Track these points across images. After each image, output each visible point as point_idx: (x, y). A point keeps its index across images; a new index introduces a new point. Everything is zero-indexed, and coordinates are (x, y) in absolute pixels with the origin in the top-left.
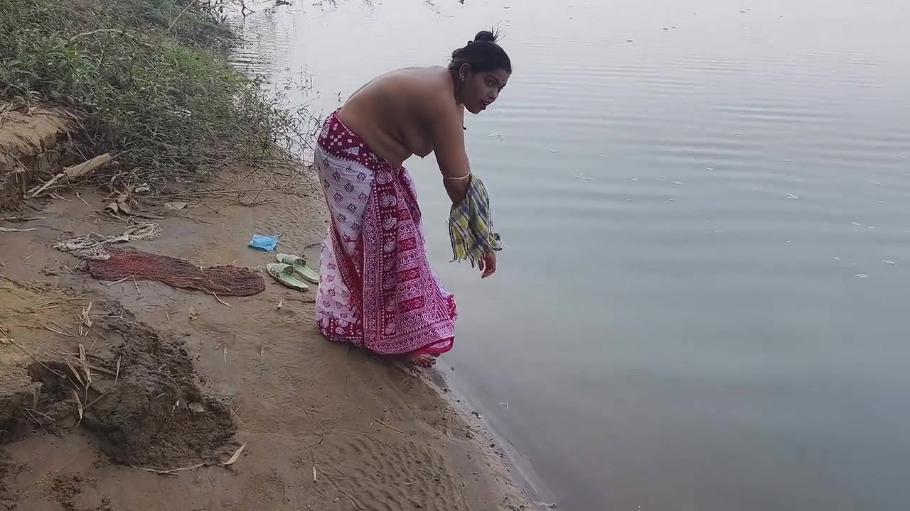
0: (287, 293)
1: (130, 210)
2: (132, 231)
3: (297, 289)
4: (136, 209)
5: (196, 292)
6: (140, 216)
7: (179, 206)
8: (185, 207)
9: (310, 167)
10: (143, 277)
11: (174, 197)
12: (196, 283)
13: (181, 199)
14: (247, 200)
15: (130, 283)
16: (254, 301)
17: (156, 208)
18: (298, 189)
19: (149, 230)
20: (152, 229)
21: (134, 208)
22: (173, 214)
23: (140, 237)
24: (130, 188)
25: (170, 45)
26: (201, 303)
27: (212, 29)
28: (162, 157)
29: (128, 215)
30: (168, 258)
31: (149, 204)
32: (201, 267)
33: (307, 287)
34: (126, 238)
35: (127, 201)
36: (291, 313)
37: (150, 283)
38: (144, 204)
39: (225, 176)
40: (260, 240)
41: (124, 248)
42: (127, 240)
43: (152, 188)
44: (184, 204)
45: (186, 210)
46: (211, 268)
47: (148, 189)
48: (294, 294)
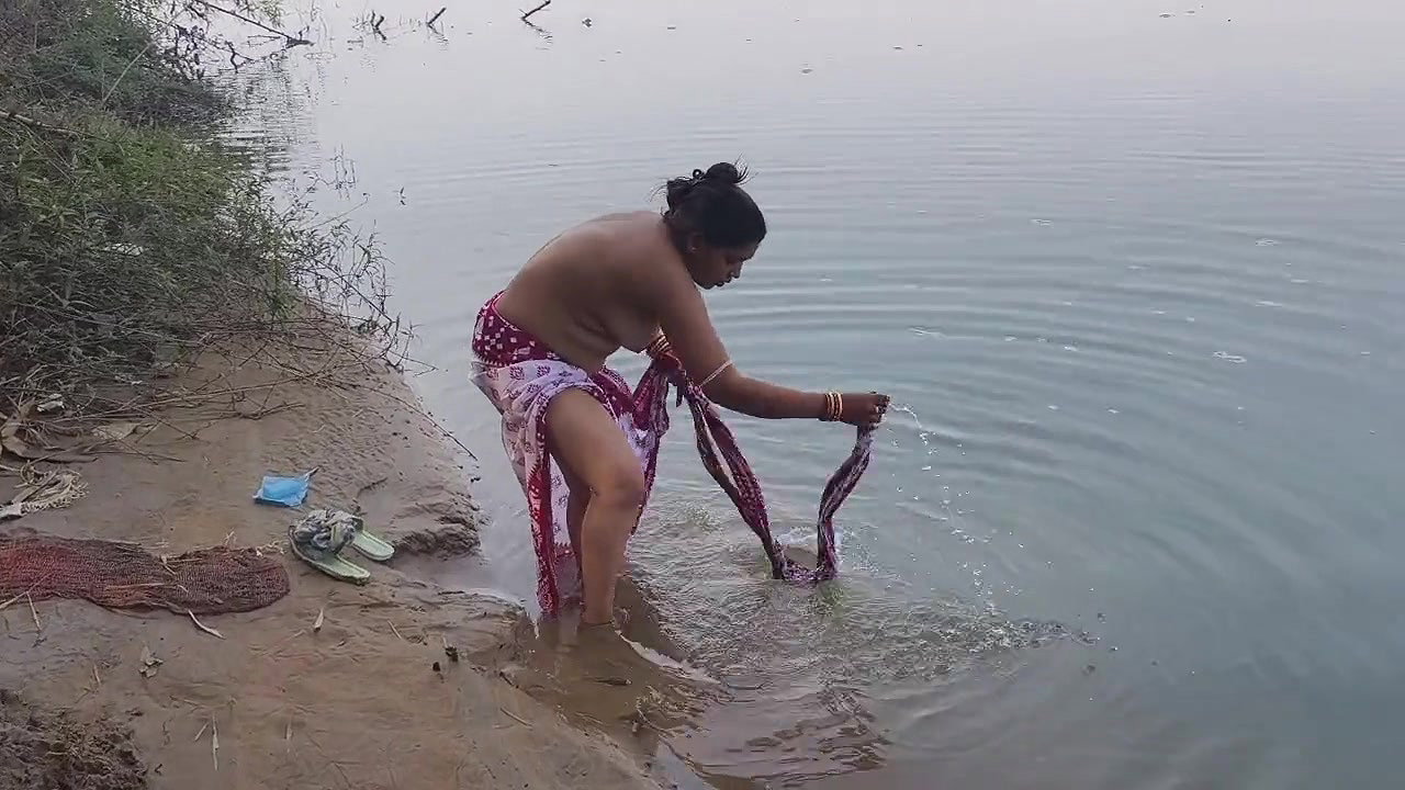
0: (331, 593)
1: (24, 448)
2: (30, 491)
3: (351, 580)
4: (40, 446)
5: (153, 614)
6: (46, 460)
7: (120, 431)
8: (134, 431)
9: (359, 328)
10: (49, 593)
11: (111, 414)
12: (154, 593)
13: (124, 416)
14: (247, 407)
15: (20, 609)
16: (269, 618)
17: (78, 439)
18: (338, 376)
19: (62, 489)
20: (69, 484)
21: (33, 444)
22: (110, 447)
23: (45, 503)
24: (23, 408)
25: (106, 126)
26: (163, 636)
27: (181, 93)
28: (89, 340)
29: (24, 460)
30: (99, 544)
31: (64, 434)
32: (164, 558)
33: (367, 574)
34: (16, 509)
35: (20, 432)
36: (342, 636)
37: (63, 604)
38: (55, 434)
39: (210, 364)
40: (274, 486)
41: (13, 531)
42: (19, 513)
43: (68, 401)
44: (131, 426)
45: (136, 437)
46: (184, 556)
47: (60, 404)
48: (346, 591)
